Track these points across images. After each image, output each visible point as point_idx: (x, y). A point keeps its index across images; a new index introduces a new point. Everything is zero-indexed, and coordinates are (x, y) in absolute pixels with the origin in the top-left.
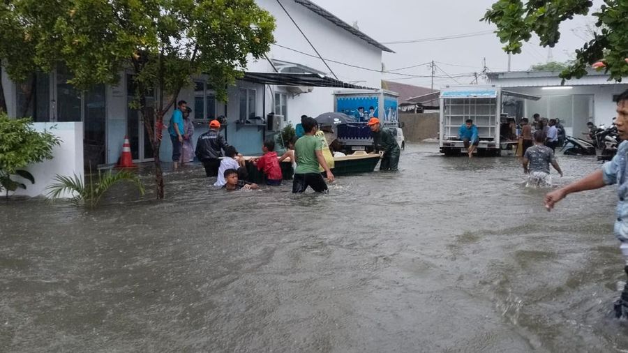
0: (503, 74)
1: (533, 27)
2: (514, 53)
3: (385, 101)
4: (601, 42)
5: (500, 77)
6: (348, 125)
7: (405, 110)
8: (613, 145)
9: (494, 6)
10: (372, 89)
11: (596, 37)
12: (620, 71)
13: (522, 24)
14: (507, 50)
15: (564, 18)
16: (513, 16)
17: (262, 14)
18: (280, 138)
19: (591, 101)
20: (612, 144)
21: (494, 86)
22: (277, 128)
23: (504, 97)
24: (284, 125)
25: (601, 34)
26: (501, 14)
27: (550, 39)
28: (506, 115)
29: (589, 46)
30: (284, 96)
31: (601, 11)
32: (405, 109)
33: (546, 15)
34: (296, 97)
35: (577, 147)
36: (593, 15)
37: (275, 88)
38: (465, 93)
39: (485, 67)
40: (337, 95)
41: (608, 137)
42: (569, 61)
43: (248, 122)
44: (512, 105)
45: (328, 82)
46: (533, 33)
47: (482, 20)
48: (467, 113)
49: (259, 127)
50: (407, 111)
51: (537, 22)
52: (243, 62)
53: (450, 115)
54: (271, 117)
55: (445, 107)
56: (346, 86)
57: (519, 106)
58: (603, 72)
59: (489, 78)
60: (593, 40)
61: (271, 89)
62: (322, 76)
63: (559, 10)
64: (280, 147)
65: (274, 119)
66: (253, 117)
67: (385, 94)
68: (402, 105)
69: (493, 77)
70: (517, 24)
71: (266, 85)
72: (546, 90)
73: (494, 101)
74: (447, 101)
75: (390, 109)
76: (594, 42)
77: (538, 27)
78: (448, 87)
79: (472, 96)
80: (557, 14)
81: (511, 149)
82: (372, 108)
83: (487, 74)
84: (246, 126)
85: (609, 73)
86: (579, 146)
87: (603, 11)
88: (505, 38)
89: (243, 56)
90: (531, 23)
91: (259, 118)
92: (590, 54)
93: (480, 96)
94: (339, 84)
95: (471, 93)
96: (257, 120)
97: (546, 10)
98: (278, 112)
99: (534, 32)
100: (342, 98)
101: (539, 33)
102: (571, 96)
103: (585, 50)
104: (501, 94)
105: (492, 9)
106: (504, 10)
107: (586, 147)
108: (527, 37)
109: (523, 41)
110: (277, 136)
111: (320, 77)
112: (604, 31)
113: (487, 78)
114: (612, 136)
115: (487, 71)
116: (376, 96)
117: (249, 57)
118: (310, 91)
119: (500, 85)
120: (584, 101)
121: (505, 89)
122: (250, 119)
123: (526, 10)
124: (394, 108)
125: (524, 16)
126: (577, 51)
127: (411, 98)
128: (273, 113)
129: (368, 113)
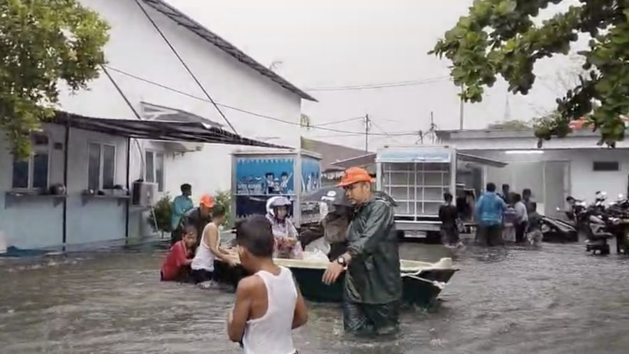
0: (455, 132)
1: (499, 68)
2: (472, 102)
3: (303, 164)
4: (589, 90)
5: (452, 136)
6: (251, 198)
7: (332, 178)
8: (601, 228)
9: (447, 34)
10: (283, 147)
11: (582, 82)
12: (612, 132)
13: (485, 60)
14: (464, 97)
15: (540, 55)
16: (472, 48)
17: (84, 15)
18: (152, 216)
19: (566, 169)
20: (598, 226)
21: (447, 147)
22: (148, 202)
23: (460, 162)
24: (157, 197)
25: (589, 79)
26: (457, 46)
27: (522, 82)
28: (462, 187)
29: (573, 94)
30: (160, 155)
31: (589, 49)
32: (331, 176)
33: (516, 52)
34: (179, 158)
35: (554, 230)
36: (579, 53)
37: (146, 144)
38: (411, 155)
39: (432, 124)
40: (237, 155)
41: (593, 217)
42: (534, 119)
43: (100, 193)
44: (467, 173)
45: (217, 135)
46: (499, 76)
47: (431, 52)
48: (412, 182)
49: (120, 200)
50: (334, 179)
51: (505, 59)
52: (53, 94)
53: (390, 186)
54: (137, 185)
55: (383, 174)
56: (247, 142)
57: (477, 174)
58: (589, 132)
59: (439, 138)
60: (579, 87)
61: (140, 146)
62: (208, 126)
63: (535, 44)
64: (152, 230)
65: (143, 190)
66: (110, 185)
67: (304, 156)
68: (328, 171)
69: (443, 136)
70: (477, 60)
71: (132, 139)
72: (511, 155)
73: (447, 167)
74: (385, 166)
75: (310, 177)
76: (580, 90)
77: (505, 67)
78: (386, 147)
79: (419, 160)
80: (531, 49)
81: (469, 232)
82: (284, 174)
83: (436, 132)
84: (96, 198)
85: (598, 132)
86: (556, 228)
87: (592, 48)
88: (461, 78)
89: (51, 83)
90: (497, 61)
91: (118, 187)
92: (575, 105)
93: (429, 160)
94: (236, 140)
95: (417, 156)
96: (115, 190)
97: (517, 45)
98: (150, 177)
99: (499, 74)
100: (243, 159)
101: (507, 75)
102: (542, 162)
103: (569, 100)
104: (457, 158)
105: (444, 39)
106: (459, 40)
107: (566, 230)
108: (490, 81)
109: (485, 86)
110: (147, 214)
111: (204, 128)
112: (593, 75)
113: (436, 137)
114: (596, 215)
115: (435, 129)
116: (291, 158)
117: (61, 85)
118: (198, 149)
119: (455, 146)
120: (557, 170)
121: (461, 151)
122: (104, 188)
123: (490, 43)
124: (315, 176)
125: (488, 50)
126: (558, 101)
127: (338, 161)
128: (141, 180)
129: (280, 182)
